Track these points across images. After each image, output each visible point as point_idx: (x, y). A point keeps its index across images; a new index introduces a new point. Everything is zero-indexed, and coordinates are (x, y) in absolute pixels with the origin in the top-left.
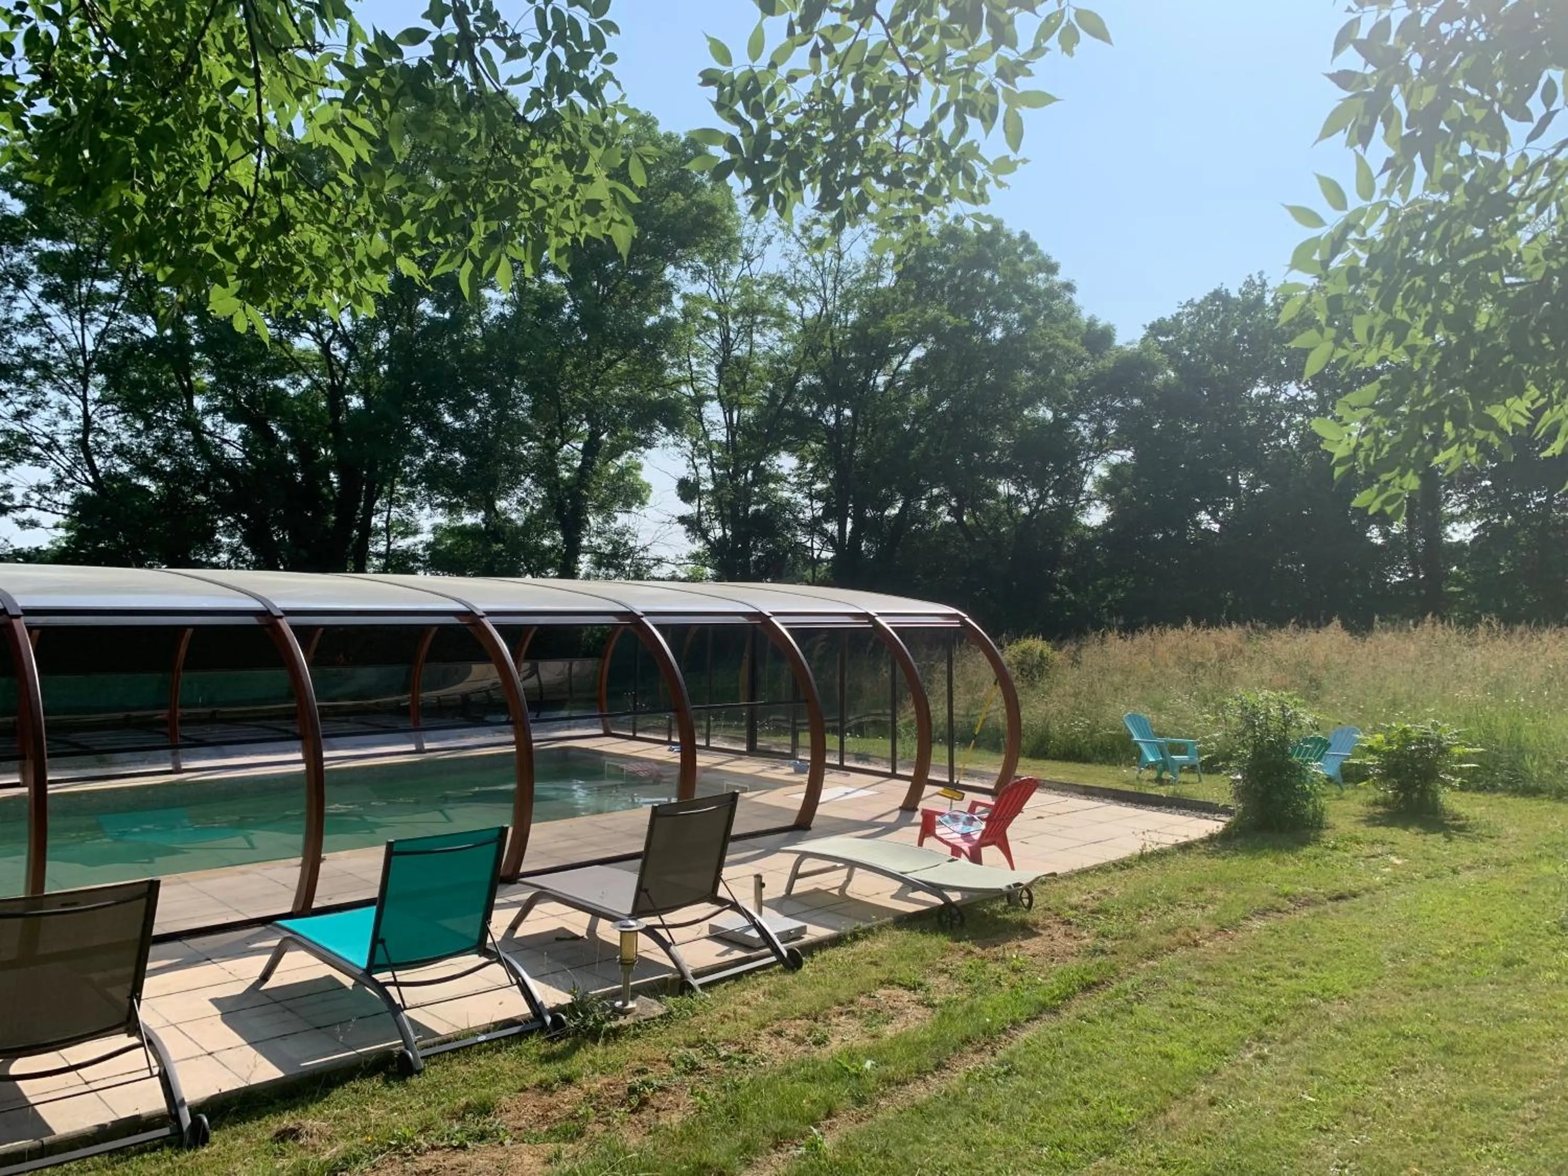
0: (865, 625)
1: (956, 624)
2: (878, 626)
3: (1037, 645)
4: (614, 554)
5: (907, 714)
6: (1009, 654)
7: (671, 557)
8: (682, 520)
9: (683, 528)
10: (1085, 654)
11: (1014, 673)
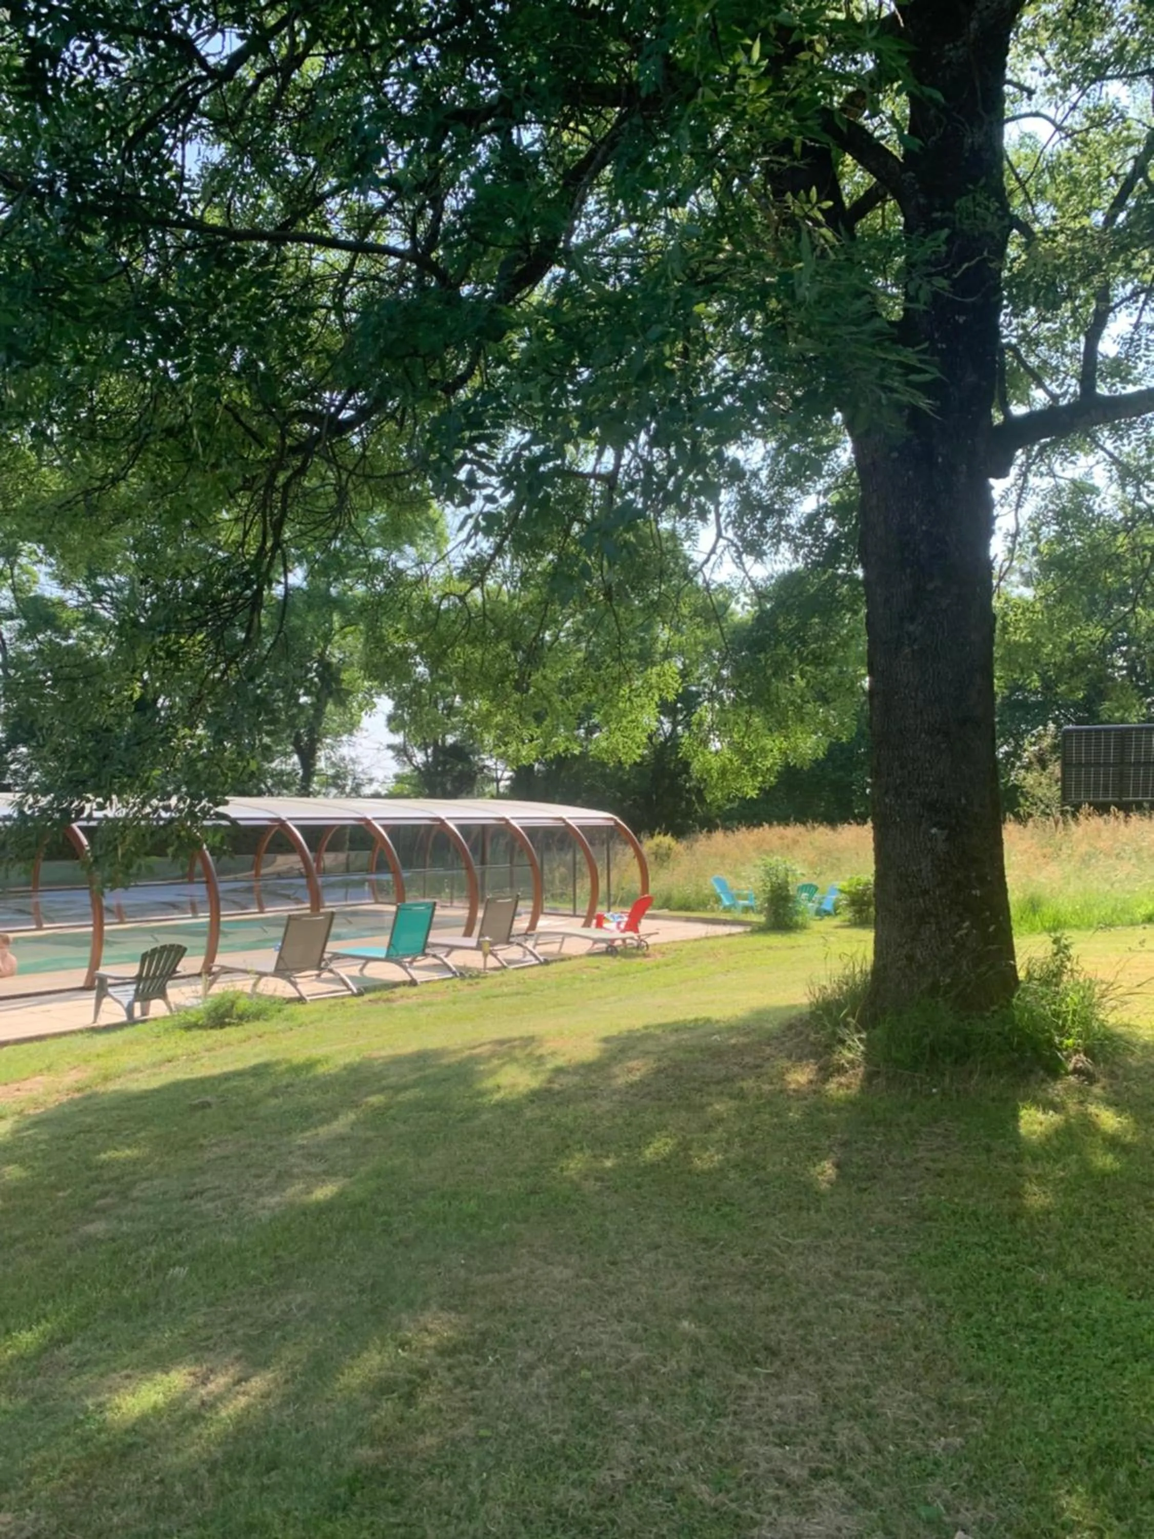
0: (560, 824)
1: (612, 823)
2: (568, 826)
3: (667, 840)
4: (337, 776)
5: (584, 886)
6: (649, 845)
7: (381, 778)
8: (390, 747)
9: (391, 753)
10: (697, 846)
11: (650, 859)
